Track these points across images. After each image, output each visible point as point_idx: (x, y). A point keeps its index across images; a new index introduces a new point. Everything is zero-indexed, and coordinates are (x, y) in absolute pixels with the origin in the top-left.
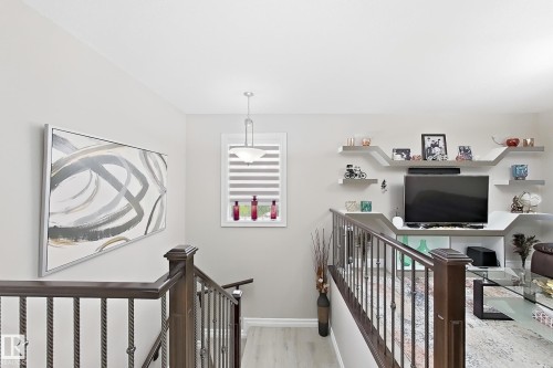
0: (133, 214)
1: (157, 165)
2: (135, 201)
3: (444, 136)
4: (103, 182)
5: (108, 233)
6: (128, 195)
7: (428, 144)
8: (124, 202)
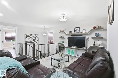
0: (34, 41)
1: (37, 36)
2: (34, 40)
3: (79, 27)
4: (30, 38)
5: (31, 43)
6: (33, 39)
7: (76, 30)
8: (33, 40)
